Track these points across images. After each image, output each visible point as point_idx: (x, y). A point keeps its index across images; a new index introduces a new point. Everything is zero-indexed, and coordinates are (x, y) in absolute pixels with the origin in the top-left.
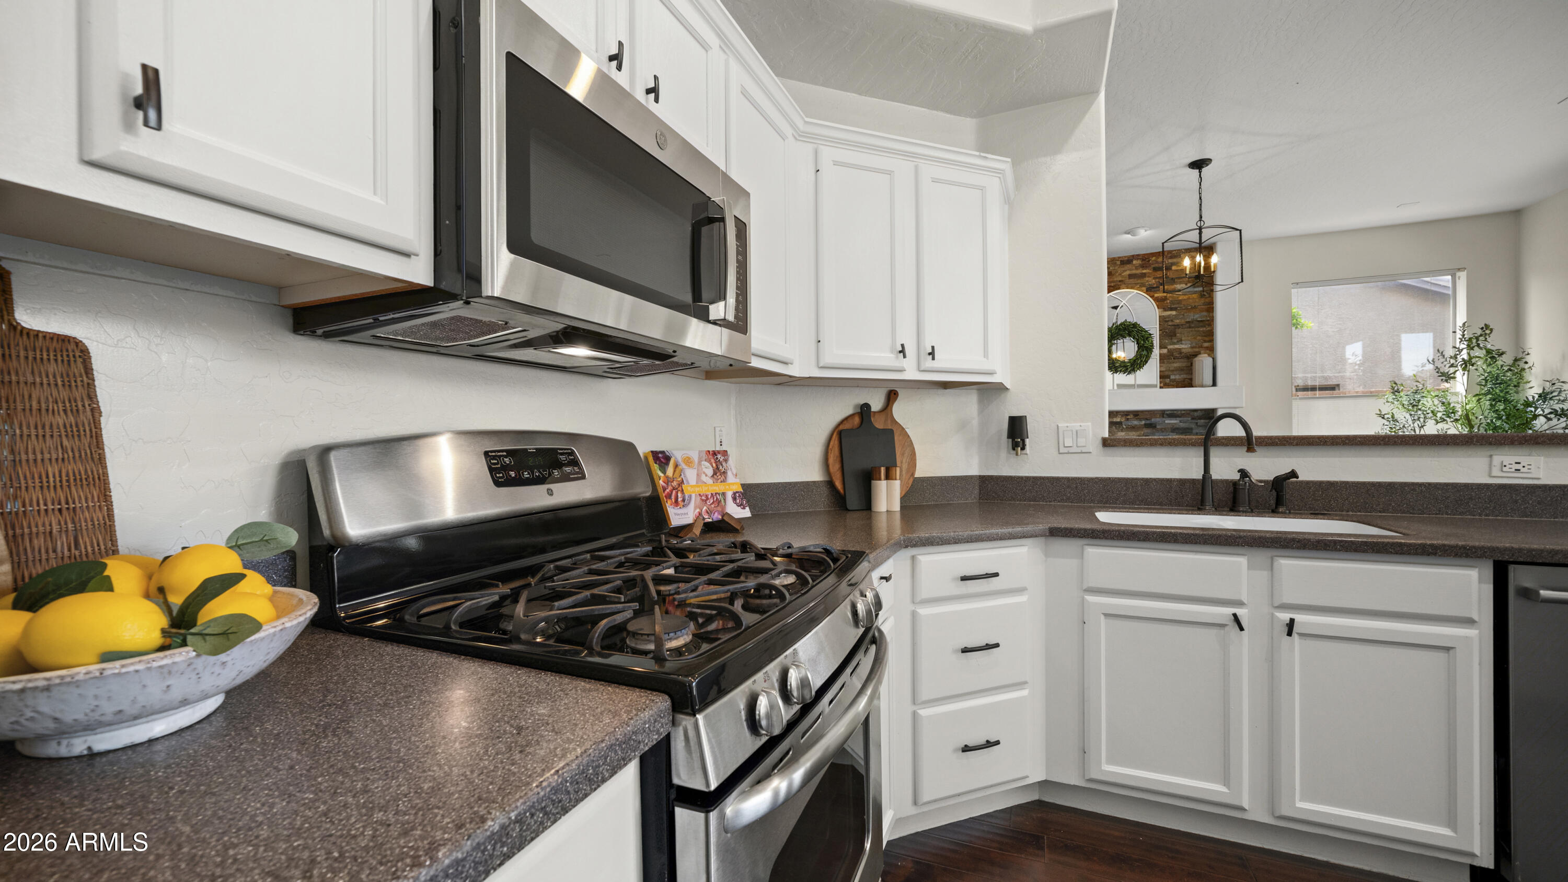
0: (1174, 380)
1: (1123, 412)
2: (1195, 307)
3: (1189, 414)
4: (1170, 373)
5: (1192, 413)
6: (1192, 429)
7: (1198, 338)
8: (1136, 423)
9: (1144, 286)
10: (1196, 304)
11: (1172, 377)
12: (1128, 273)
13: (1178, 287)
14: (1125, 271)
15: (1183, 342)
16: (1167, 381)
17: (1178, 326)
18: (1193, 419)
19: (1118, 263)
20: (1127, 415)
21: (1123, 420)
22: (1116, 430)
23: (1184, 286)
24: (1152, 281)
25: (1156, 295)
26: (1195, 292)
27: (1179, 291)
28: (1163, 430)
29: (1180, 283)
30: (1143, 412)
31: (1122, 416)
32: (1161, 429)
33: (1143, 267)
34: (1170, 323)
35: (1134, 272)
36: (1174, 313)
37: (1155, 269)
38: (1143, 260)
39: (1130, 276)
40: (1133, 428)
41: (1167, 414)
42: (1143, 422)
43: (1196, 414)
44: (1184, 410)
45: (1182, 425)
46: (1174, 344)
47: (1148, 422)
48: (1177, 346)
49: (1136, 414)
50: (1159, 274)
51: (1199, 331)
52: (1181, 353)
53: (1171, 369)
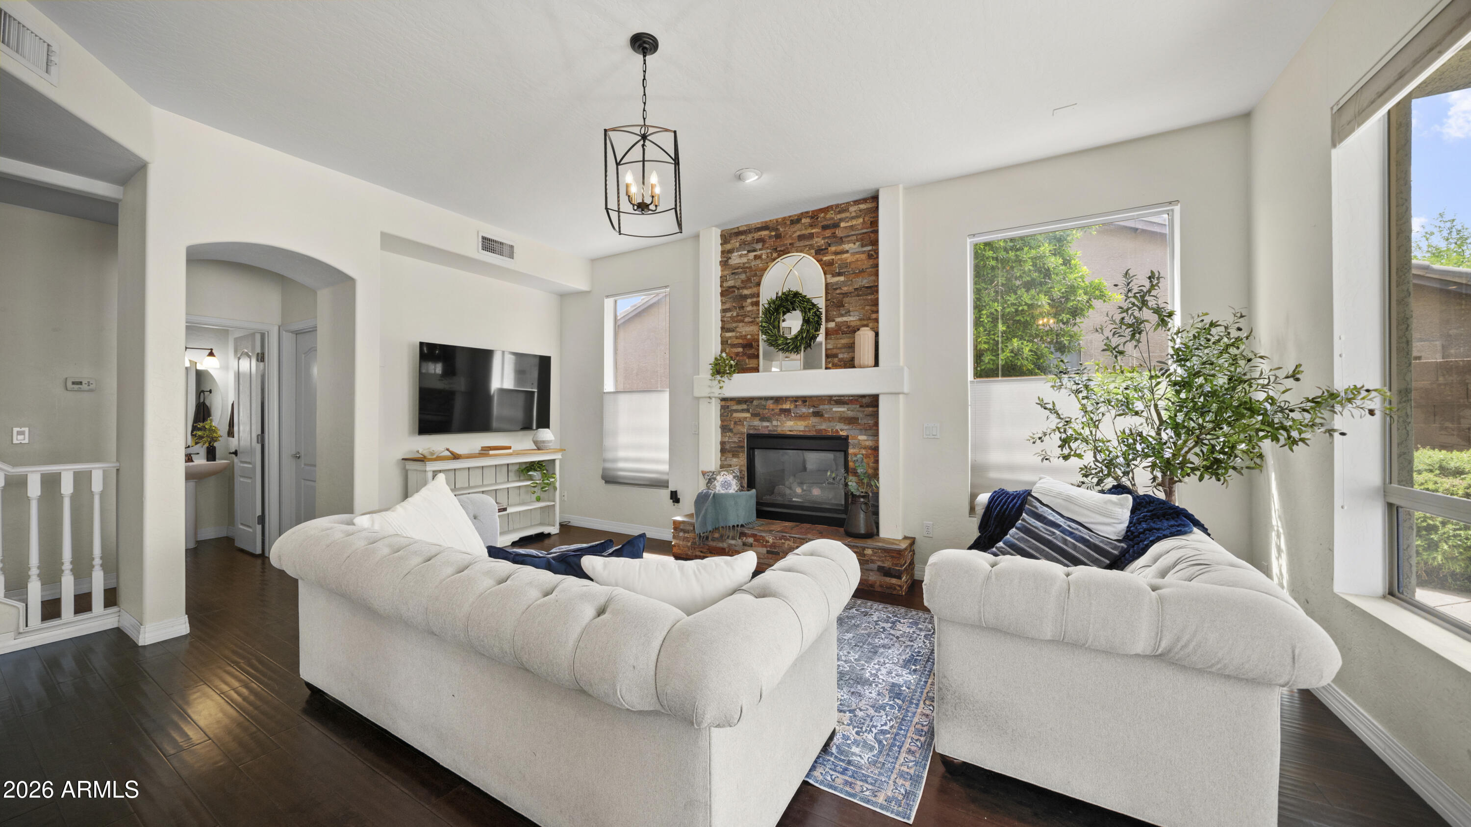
0: (841, 360)
1: (792, 397)
2: (862, 271)
3: (857, 400)
4: (838, 351)
5: (860, 400)
6: (858, 419)
7: (867, 308)
8: (804, 410)
9: (813, 249)
10: (864, 267)
11: (840, 356)
12: (798, 233)
13: (846, 247)
14: (795, 232)
15: (852, 313)
16: (836, 360)
17: (845, 295)
18: (861, 406)
19: (788, 222)
20: (796, 401)
21: (792, 407)
22: (784, 419)
23: (851, 245)
24: (819, 242)
25: (825, 259)
26: (863, 252)
27: (847, 252)
28: (830, 420)
29: (849, 242)
30: (811, 397)
31: (791, 402)
32: (829, 418)
33: (812, 226)
34: (838, 291)
35: (804, 232)
36: (842, 278)
37: (825, 228)
38: (812, 218)
39: (801, 238)
40: (802, 417)
41: (834, 400)
42: (811, 410)
43: (864, 401)
44: (852, 396)
45: (850, 414)
46: (842, 315)
47: (816, 410)
48: (845, 319)
49: (804, 400)
50: (828, 233)
51: (867, 300)
52: (849, 327)
53: (839, 346)
